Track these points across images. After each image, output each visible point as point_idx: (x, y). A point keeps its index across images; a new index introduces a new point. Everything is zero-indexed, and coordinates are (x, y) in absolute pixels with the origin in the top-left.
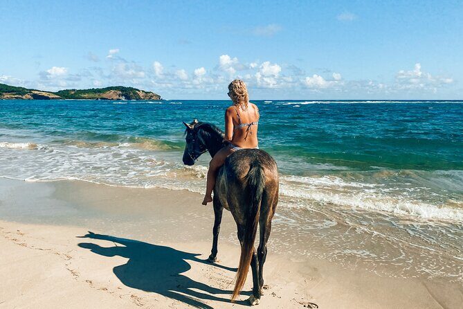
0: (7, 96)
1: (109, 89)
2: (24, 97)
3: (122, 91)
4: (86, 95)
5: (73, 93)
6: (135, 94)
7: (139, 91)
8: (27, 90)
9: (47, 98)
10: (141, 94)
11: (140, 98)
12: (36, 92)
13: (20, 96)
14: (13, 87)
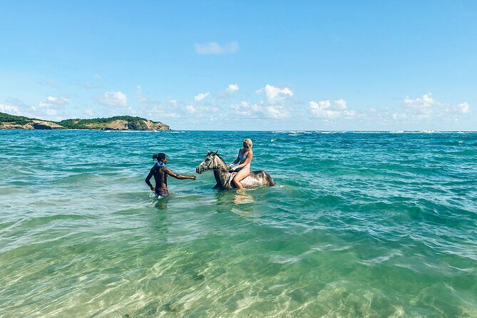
0: (6, 125)
1: (115, 118)
2: (24, 127)
3: (129, 121)
4: (91, 125)
5: (77, 122)
6: (141, 123)
7: (146, 121)
8: (28, 119)
9: (49, 128)
10: (148, 124)
11: (147, 129)
12: (37, 122)
13: (20, 126)
14: (14, 116)
